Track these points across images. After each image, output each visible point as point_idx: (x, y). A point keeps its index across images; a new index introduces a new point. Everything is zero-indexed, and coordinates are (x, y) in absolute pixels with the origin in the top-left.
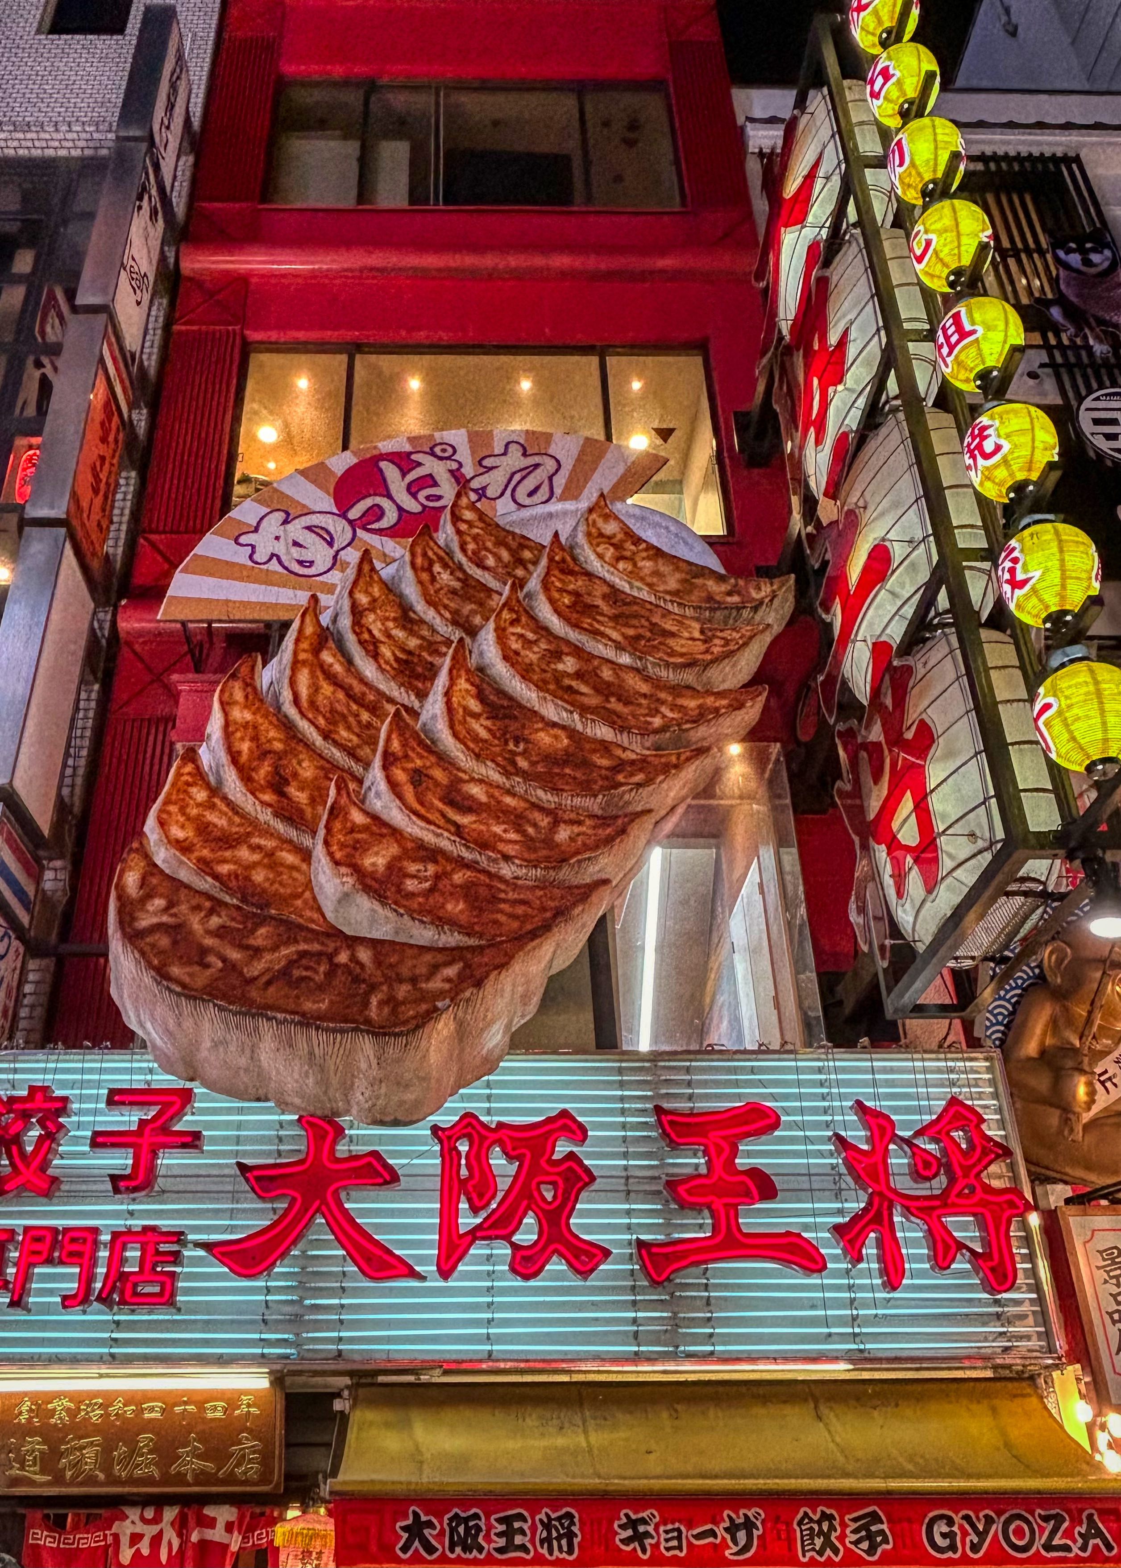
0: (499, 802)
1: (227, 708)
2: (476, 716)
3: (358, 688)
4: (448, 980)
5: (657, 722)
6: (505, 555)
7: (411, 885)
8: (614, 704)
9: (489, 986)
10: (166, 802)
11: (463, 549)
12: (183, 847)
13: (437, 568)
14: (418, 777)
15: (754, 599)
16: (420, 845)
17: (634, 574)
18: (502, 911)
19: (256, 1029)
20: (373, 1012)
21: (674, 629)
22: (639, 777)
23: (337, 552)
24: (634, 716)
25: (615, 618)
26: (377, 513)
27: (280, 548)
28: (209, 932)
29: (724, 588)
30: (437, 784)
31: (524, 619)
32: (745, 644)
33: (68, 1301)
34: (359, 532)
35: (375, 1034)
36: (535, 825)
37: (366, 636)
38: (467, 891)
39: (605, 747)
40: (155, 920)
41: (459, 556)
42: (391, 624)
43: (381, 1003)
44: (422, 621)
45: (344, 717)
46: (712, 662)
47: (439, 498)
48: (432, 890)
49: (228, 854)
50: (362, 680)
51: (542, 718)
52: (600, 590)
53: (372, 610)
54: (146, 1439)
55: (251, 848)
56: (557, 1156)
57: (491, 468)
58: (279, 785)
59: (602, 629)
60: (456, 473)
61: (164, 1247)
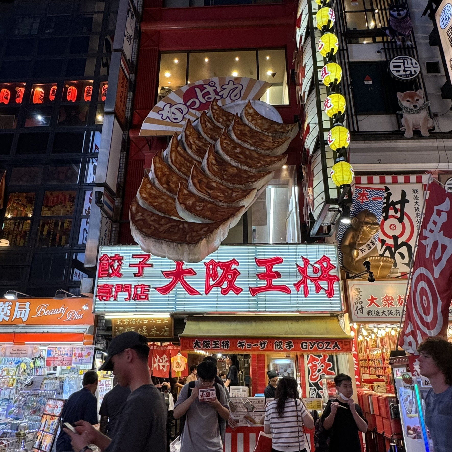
0: (219, 187)
1: (155, 164)
2: (214, 165)
3: (187, 157)
4: (204, 231)
5: (259, 165)
6: (225, 118)
7: (198, 208)
8: (249, 161)
9: (214, 233)
10: (141, 188)
11: (214, 118)
12: (145, 199)
13: (207, 123)
14: (200, 181)
15: (287, 130)
16: (200, 198)
17: (256, 124)
18: (218, 214)
19: (162, 243)
20: (187, 239)
21: (266, 139)
22: (253, 180)
23: (184, 115)
24: (253, 164)
25: (251, 137)
26: (194, 104)
27: (169, 115)
28: (152, 221)
29: (280, 127)
30: (205, 183)
31: (227, 138)
32: (283, 143)
33: (126, 299)
34: (189, 109)
35: (187, 244)
37: (189, 143)
38: (211, 210)
39: (246, 172)
40: (139, 218)
41: (213, 119)
42: (195, 139)
43: (189, 237)
44: (203, 138)
45: (183, 164)
46: (275, 148)
47: (211, 98)
48: (202, 210)
49: (156, 200)
50: (188, 155)
51: (231, 165)
52: (247, 129)
53: (190, 135)
54: (144, 327)
55: (161, 199)
56: (232, 269)
57: (225, 89)
58: (168, 183)
59: (247, 140)
60: (215, 91)
61: (146, 288)
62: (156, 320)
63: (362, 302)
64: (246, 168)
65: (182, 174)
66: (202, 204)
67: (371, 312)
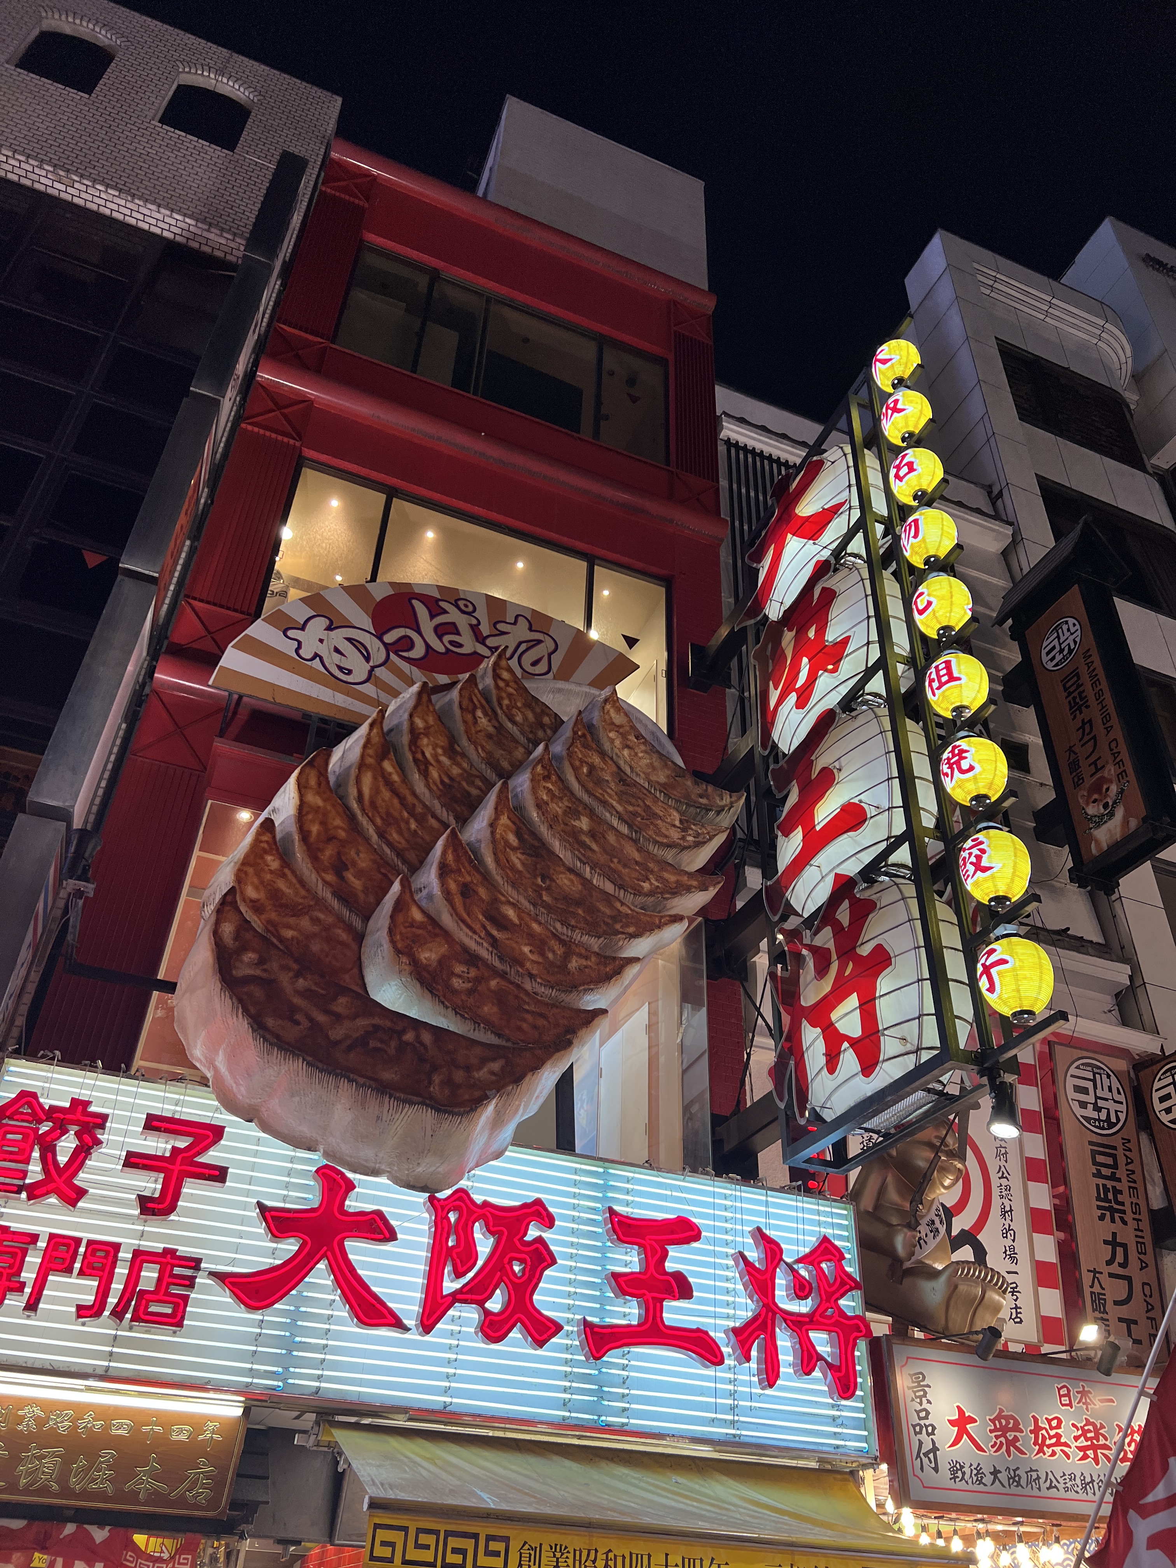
0: (529, 927)
1: (303, 790)
2: (514, 849)
3: (410, 799)
4: (493, 1073)
5: (645, 886)
6: (530, 716)
7: (456, 983)
8: (616, 866)
9: (525, 1085)
11: (499, 702)
13: (479, 713)
14: (466, 891)
15: (718, 806)
16: (466, 950)
18: (525, 1020)
19: (337, 1087)
20: (435, 1089)
21: (661, 814)
22: (631, 930)
23: (373, 668)
24: (629, 878)
25: (619, 794)
26: (406, 644)
27: (323, 651)
28: (298, 992)
29: (700, 789)
30: (483, 901)
31: (554, 778)
32: (711, 839)
33: (83, 1311)
34: (392, 655)
35: (437, 1110)
36: (554, 952)
37: (419, 756)
38: (500, 998)
39: (608, 898)
40: (250, 972)
42: (440, 751)
43: (442, 1083)
44: (463, 755)
45: (396, 820)
46: (685, 847)
47: (460, 646)
48: (472, 991)
49: (292, 921)
50: (414, 793)
51: (564, 864)
52: (609, 767)
53: (427, 735)
54: (108, 1455)
55: (311, 919)
56: (528, 1238)
57: (503, 633)
58: (340, 867)
59: (611, 800)
60: (475, 629)
61: (177, 1271)
62: (168, 1420)
63: (934, 1428)
64: (609, 887)
65: (387, 850)
66: (473, 973)
67: (962, 1467)
